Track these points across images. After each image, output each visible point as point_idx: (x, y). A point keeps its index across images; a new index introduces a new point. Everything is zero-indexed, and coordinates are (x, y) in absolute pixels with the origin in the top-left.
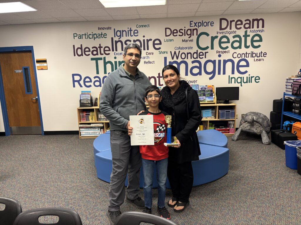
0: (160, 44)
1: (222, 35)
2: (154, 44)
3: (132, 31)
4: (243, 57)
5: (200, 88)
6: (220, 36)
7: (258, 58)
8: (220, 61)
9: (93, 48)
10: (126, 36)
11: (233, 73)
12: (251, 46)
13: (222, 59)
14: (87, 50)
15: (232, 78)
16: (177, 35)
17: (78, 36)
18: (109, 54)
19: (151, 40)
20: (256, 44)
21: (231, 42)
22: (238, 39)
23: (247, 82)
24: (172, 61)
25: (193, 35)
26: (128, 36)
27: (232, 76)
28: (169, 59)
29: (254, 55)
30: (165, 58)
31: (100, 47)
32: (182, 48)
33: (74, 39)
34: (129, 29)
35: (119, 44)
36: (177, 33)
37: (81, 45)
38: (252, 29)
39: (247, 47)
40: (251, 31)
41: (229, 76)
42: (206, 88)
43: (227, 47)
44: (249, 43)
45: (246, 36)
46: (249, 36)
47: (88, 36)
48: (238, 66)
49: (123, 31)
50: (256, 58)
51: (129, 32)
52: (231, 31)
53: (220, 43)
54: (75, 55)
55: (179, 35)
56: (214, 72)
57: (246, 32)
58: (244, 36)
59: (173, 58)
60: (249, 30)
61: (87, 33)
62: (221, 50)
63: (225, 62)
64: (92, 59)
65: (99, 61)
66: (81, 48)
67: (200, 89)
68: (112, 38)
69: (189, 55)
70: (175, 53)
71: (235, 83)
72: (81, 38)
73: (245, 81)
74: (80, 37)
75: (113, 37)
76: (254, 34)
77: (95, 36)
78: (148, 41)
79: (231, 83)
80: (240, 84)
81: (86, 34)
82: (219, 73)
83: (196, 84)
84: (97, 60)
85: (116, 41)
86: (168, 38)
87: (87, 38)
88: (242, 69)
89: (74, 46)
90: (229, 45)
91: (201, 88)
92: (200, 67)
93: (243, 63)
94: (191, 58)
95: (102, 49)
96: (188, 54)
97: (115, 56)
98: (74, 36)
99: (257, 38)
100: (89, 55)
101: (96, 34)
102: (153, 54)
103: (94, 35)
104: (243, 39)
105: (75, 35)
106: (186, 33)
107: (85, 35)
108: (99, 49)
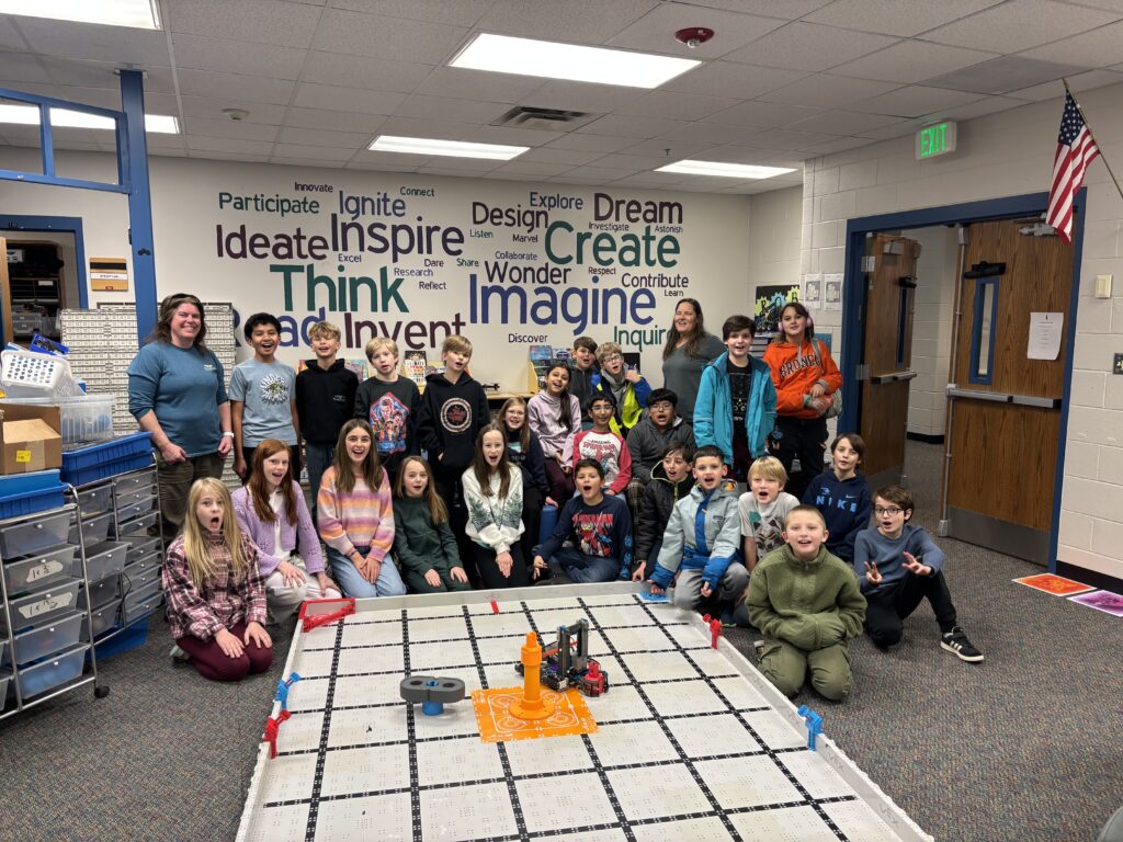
0: (461, 240)
1: (599, 232)
2: (445, 241)
4: (643, 286)
5: (555, 353)
6: (596, 233)
7: (673, 289)
8: (595, 292)
9: (277, 237)
10: (373, 213)
11: (623, 320)
12: (657, 262)
13: (600, 286)
14: (260, 241)
15: (621, 333)
16: (500, 223)
17: (233, 201)
18: (323, 257)
19: (437, 228)
20: (668, 257)
21: (619, 248)
22: (631, 243)
23: (651, 342)
24: (489, 285)
25: (538, 226)
26: (379, 214)
27: (621, 327)
28: (483, 281)
29: (665, 282)
30: (473, 278)
31: (299, 237)
32: (513, 256)
33: (221, 207)
34: (381, 197)
35: (353, 234)
36: (501, 217)
37: (243, 228)
38: (660, 225)
39: (650, 263)
40: (657, 229)
41: (616, 328)
43: (611, 261)
44: (654, 256)
45: (648, 238)
46: (654, 238)
47: (263, 205)
48: (634, 306)
49: (364, 200)
50: (668, 289)
51: (382, 203)
52: (617, 223)
53: (597, 249)
54: (220, 254)
55: (506, 224)
56: (583, 317)
57: (648, 229)
58: (644, 238)
59: (491, 279)
60: (653, 225)
61: (262, 195)
62: (597, 266)
63: (607, 294)
64: (274, 268)
65: (295, 276)
66: (242, 236)
67: (555, 357)
68: (334, 217)
69: (529, 273)
70: (496, 265)
71: (628, 343)
72: (241, 208)
73: (648, 340)
74: (241, 204)
75: (338, 212)
76: (665, 234)
77: (283, 206)
78: (430, 231)
80: (638, 345)
81: (259, 197)
82: (595, 321)
83: (544, 344)
84: (287, 271)
85: (343, 224)
86: (479, 228)
87: (259, 208)
88: (642, 313)
89: (219, 228)
90: (614, 255)
91: (558, 355)
92: (553, 305)
93: (643, 299)
94: (533, 281)
95: (305, 244)
96: (526, 270)
97: (342, 263)
98: (221, 201)
99: (668, 245)
100: (265, 255)
101: (288, 201)
102: (441, 264)
103: (282, 201)
104: (643, 243)
105: (225, 198)
106: (520, 220)
107: (256, 199)
108: (294, 242)
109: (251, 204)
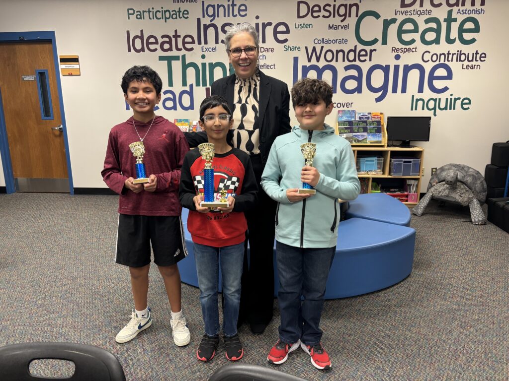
0: (288, 32)
1: (404, 17)
2: (276, 33)
3: (235, 7)
4: (442, 61)
5: (357, 116)
6: (400, 18)
7: (470, 64)
8: (397, 68)
9: (163, 37)
10: (225, 16)
11: (421, 90)
12: (457, 40)
13: (401, 63)
14: (152, 40)
15: (417, 100)
16: (319, 16)
17: (136, 14)
18: (192, 49)
19: (270, 24)
20: (467, 36)
21: (421, 30)
22: (433, 25)
23: (446, 108)
24: (308, 64)
25: (350, 16)
26: (229, 16)
27: (418, 96)
28: (303, 62)
29: (463, 57)
30: (296, 60)
31: (176, 36)
32: (328, 42)
33: (129, 19)
34: (230, 3)
35: (211, 31)
37: (142, 31)
38: (461, 8)
39: (450, 41)
40: (459, 12)
41: (413, 96)
42: (368, 118)
43: (413, 41)
44: (454, 34)
45: (450, 20)
46: (455, 20)
47: (154, 15)
48: (432, 77)
49: (219, 6)
50: (466, 63)
51: (231, 8)
52: (421, 9)
53: (400, 31)
54: (129, 50)
55: (324, 16)
56: (384, 88)
57: (450, 12)
58: (445, 20)
59: (309, 60)
60: (455, 9)
61: (153, 8)
62: (400, 46)
63: (407, 69)
64: (161, 58)
65: (173, 62)
66: (141, 37)
67: (357, 119)
68: (199, 20)
69: (340, 54)
70: (314, 49)
71: (423, 109)
72: (141, 18)
73: (442, 106)
74: (140, 16)
75: (201, 17)
76: (466, 16)
77: (167, 15)
78: (265, 26)
79: (416, 109)
80: (433, 111)
81: (151, 10)
82: (395, 91)
83: (350, 109)
84: (169, 59)
85: (205, 25)
86: (302, 21)
87: (151, 17)
88: (438, 84)
89: (128, 32)
90: (417, 36)
91: (360, 118)
92: (359, 79)
93: (441, 72)
94: (344, 61)
95: (180, 40)
96: (338, 52)
97: (204, 53)
98: (129, 14)
99: (469, 25)
100: (155, 50)
101: (169, 11)
102: (272, 50)
103: (165, 12)
104: (444, 25)
105: (131, 12)
106: (336, 12)
107: (149, 12)
108: (173, 40)
109: (146, 14)
